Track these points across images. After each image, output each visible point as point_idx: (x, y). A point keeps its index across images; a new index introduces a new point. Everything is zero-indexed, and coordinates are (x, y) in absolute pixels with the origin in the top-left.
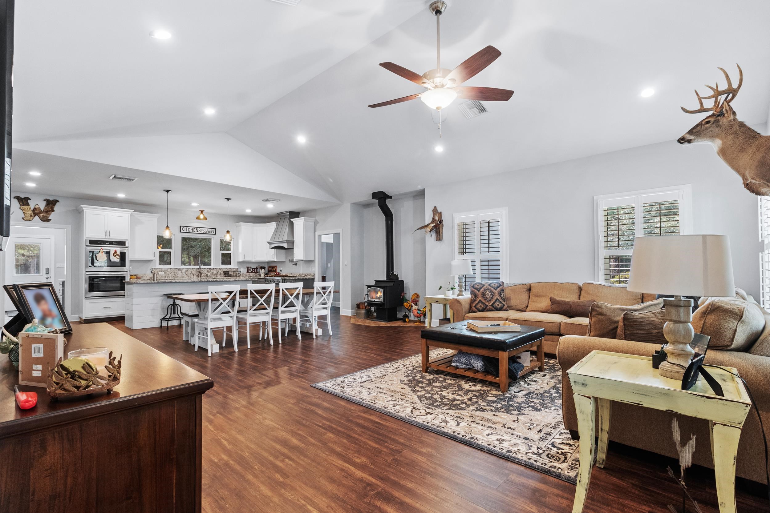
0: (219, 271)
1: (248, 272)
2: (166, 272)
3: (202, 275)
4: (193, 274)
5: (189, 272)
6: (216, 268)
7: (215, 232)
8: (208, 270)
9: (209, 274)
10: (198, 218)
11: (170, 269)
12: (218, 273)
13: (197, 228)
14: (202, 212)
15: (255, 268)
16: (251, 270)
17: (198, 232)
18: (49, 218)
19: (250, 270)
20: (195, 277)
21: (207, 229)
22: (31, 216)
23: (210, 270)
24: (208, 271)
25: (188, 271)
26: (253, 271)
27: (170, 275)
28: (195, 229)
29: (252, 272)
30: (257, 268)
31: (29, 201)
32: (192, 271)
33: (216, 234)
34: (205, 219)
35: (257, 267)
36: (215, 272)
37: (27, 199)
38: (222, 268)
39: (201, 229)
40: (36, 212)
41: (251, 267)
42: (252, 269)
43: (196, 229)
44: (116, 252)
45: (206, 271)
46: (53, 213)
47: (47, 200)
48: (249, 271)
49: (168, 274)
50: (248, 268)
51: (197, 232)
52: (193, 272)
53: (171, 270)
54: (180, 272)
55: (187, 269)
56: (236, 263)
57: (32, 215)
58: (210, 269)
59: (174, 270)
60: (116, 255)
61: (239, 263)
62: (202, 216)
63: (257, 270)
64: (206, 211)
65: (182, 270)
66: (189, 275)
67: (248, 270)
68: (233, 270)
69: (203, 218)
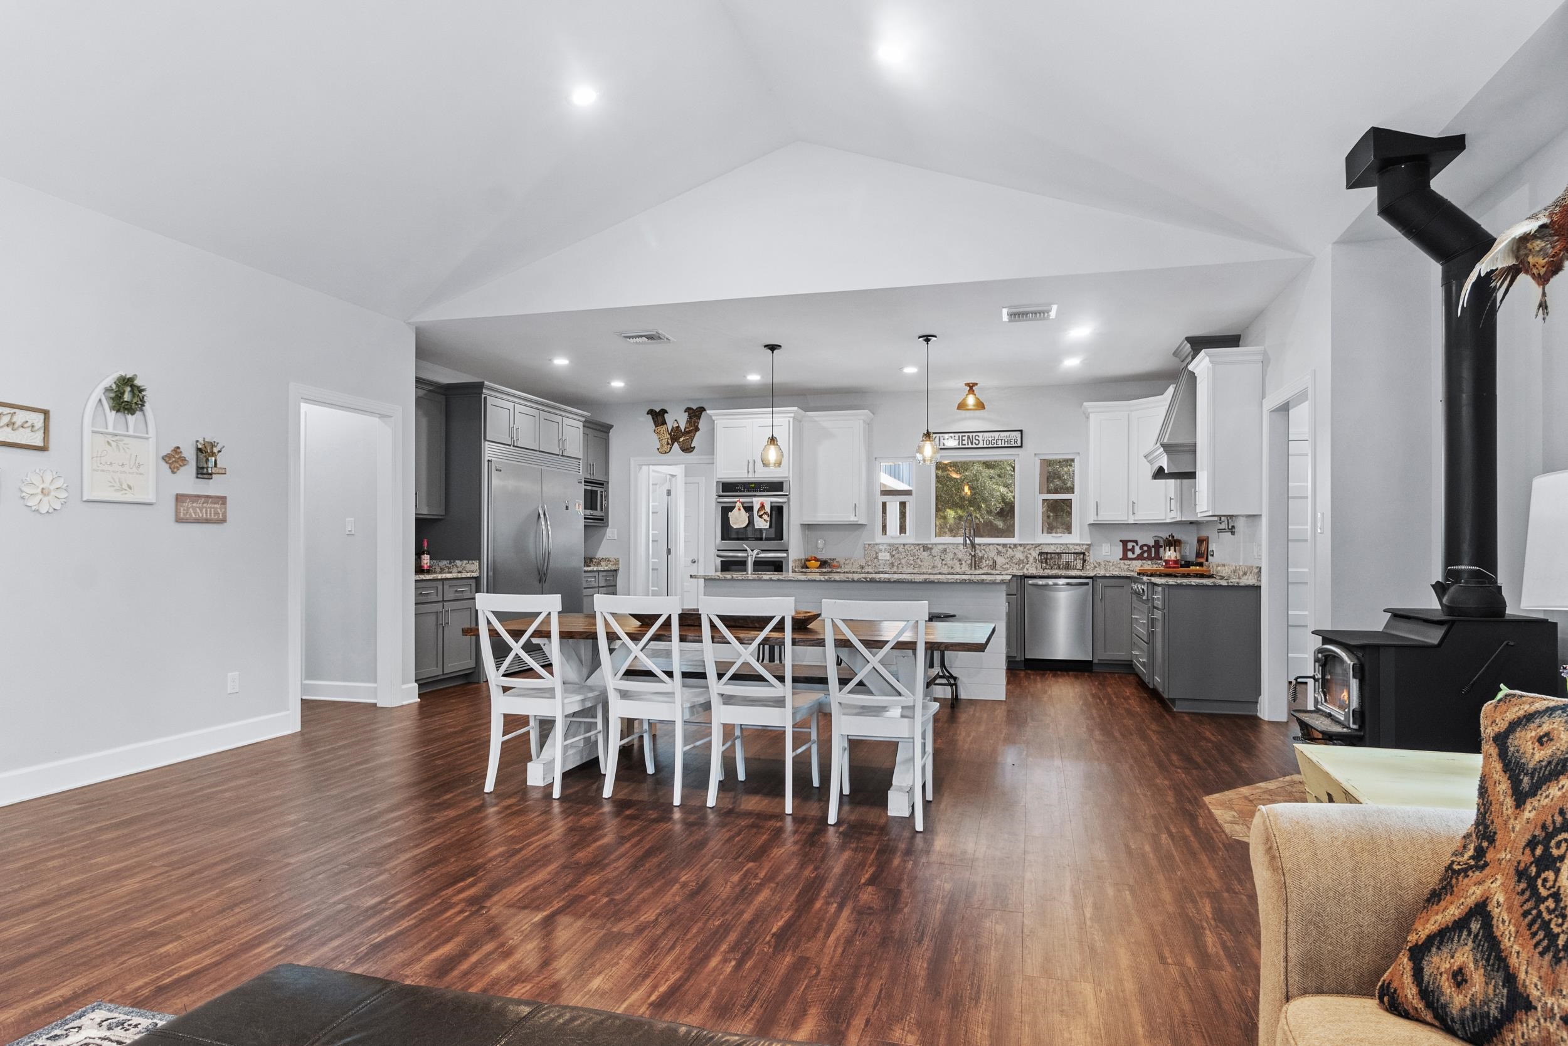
0: (1031, 551)
1: (1125, 557)
2: (894, 553)
3: (984, 563)
4: (960, 560)
5: (950, 555)
6: (1021, 545)
7: (1019, 442)
8: (1000, 548)
9: (1000, 560)
10: (962, 406)
11: (904, 545)
12: (1027, 557)
13: (970, 435)
14: (971, 387)
15: (1152, 543)
16: (1138, 551)
17: (974, 446)
18: (692, 446)
19: (1133, 550)
20: (965, 568)
21: (996, 434)
22: (668, 444)
23: (1004, 550)
24: (999, 553)
25: (945, 550)
26: (1142, 554)
27: (903, 561)
28: (966, 438)
29: (1140, 557)
30: (1157, 545)
31: (666, 415)
32: (956, 551)
33: (1021, 446)
34: (980, 406)
35: (1157, 542)
36: (1019, 555)
37: (664, 412)
38: (1040, 545)
39: (980, 435)
40: (676, 436)
41: (1136, 542)
42: (1141, 548)
43: (969, 437)
44: (762, 507)
45: (992, 554)
46: (698, 433)
47: (688, 410)
48: (1130, 555)
49: (900, 559)
50: (1125, 543)
51: (970, 446)
52: (960, 556)
53: (906, 547)
54: (926, 554)
55: (943, 546)
56: (1087, 528)
57: (670, 441)
58: (1004, 545)
59: (912, 547)
60: (762, 513)
61: (1097, 527)
62: (971, 401)
63: (1157, 552)
64: (982, 382)
65: (932, 549)
66: (950, 563)
67: (1125, 550)
68: (1073, 551)
69: (974, 405)
